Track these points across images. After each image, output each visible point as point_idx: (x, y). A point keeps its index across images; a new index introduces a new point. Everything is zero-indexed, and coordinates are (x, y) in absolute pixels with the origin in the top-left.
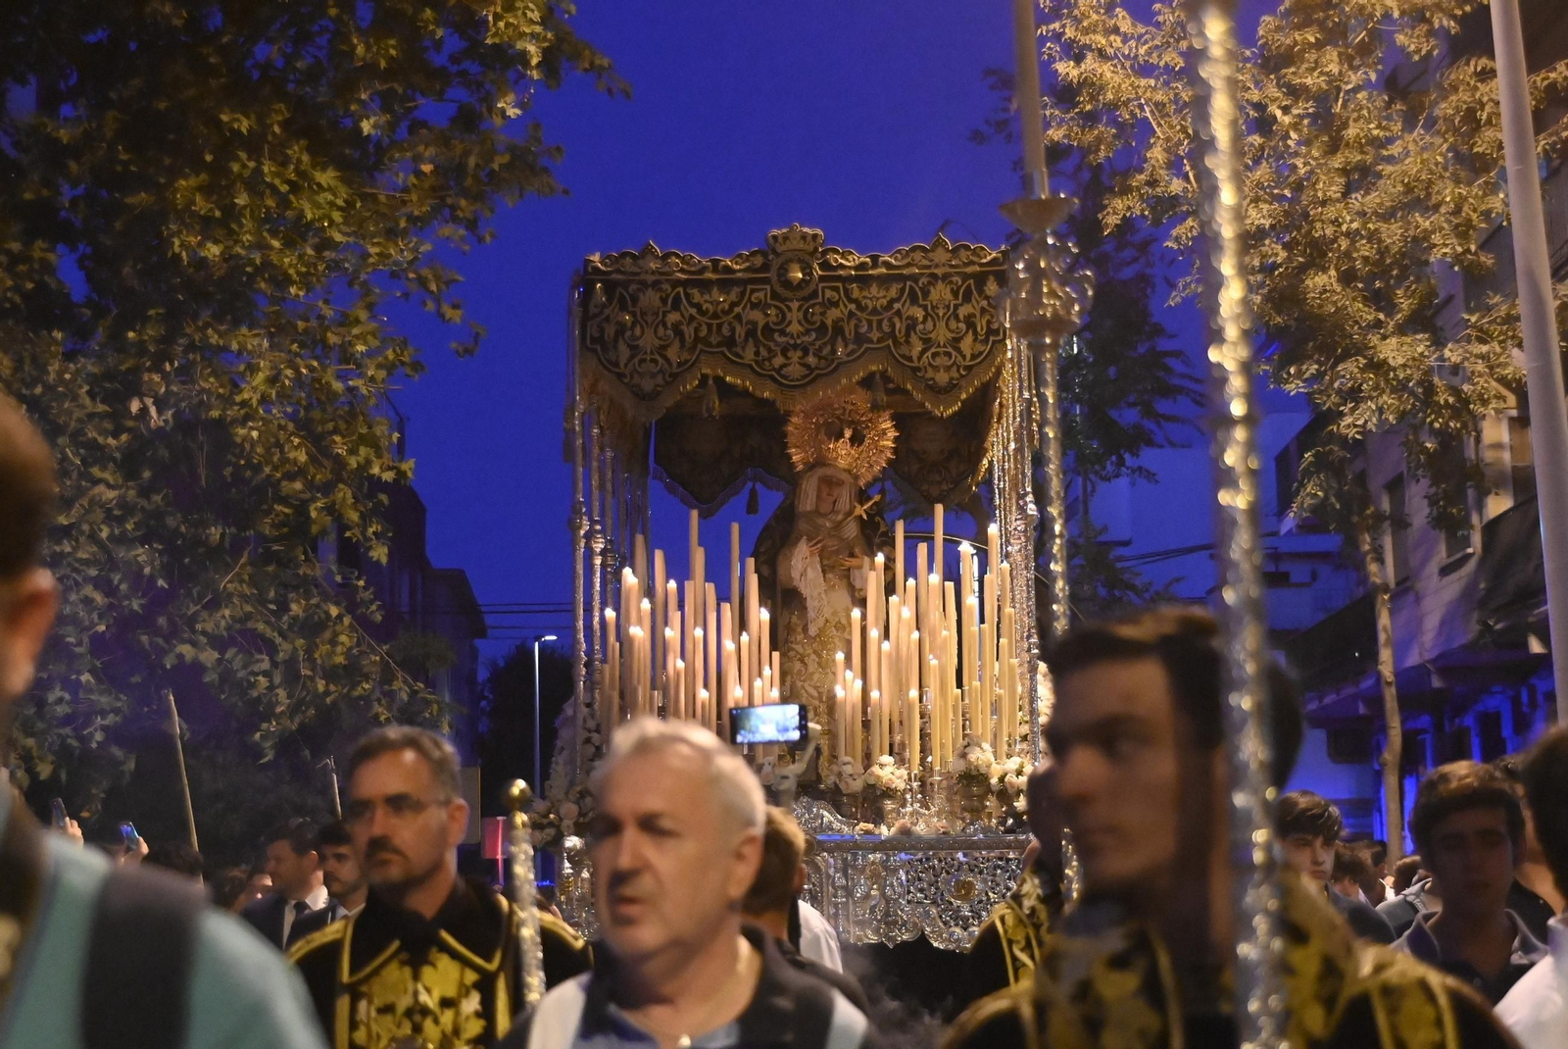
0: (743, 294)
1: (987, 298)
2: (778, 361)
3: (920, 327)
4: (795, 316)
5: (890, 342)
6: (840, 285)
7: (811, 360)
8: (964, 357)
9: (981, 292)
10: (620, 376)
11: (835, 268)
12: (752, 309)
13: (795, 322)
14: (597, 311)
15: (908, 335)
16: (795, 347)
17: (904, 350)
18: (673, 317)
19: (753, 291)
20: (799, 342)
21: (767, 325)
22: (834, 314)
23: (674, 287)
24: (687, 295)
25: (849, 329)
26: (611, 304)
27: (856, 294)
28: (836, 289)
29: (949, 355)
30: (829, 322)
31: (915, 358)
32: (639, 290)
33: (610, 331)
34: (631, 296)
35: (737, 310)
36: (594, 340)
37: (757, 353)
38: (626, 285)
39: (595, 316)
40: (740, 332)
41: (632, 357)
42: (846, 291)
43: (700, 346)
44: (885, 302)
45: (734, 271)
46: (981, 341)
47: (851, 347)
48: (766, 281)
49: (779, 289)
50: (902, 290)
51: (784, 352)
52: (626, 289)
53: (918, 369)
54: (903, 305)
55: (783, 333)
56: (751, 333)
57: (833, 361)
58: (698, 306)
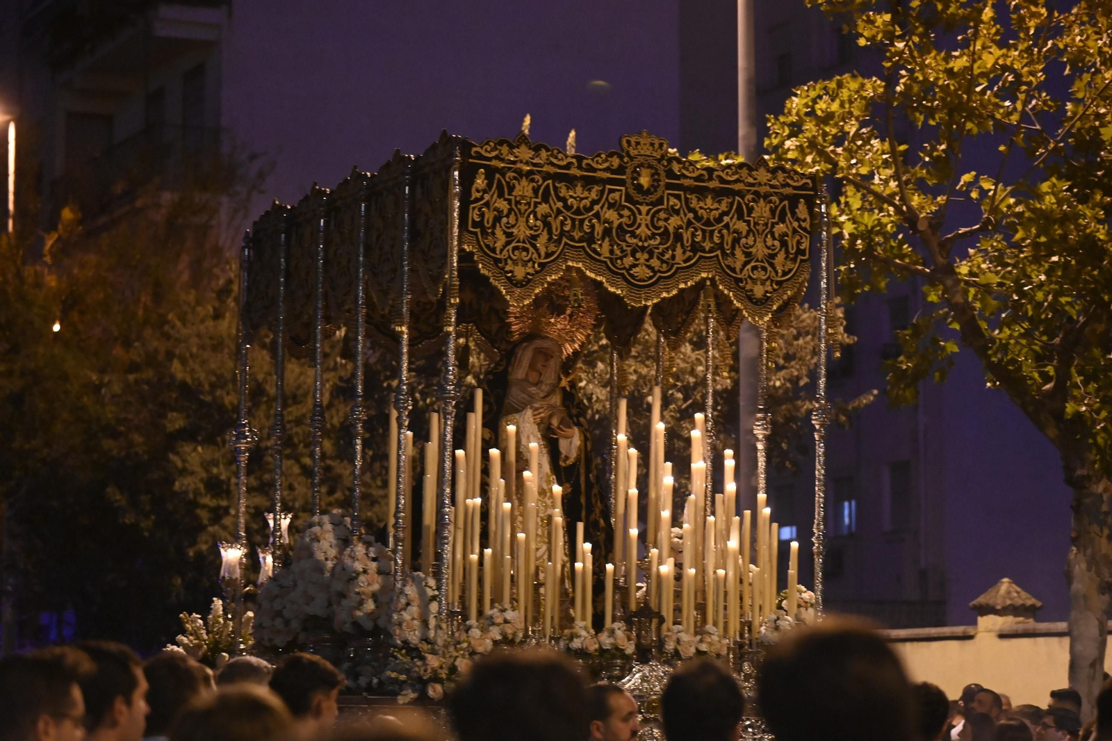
0: (602, 192)
1: (798, 220)
2: (629, 260)
3: (743, 241)
4: (643, 219)
5: (719, 252)
6: (681, 193)
7: (655, 263)
8: (777, 272)
9: (793, 214)
10: (497, 261)
11: (678, 178)
12: (609, 208)
13: (643, 227)
14: (479, 195)
15: (733, 248)
16: (643, 249)
17: (730, 261)
18: (543, 209)
19: (611, 191)
20: (646, 244)
21: (620, 225)
22: (674, 221)
23: (544, 180)
24: (556, 189)
25: (687, 236)
26: (490, 189)
27: (694, 203)
28: (678, 197)
29: (764, 269)
30: (671, 229)
31: (738, 270)
32: (515, 178)
33: (489, 216)
34: (508, 183)
35: (597, 208)
36: (475, 224)
37: (612, 252)
38: (503, 172)
39: (477, 200)
40: (599, 229)
41: (508, 243)
42: (687, 199)
43: (564, 240)
44: (716, 213)
45: (595, 170)
46: (791, 259)
47: (689, 254)
48: (622, 183)
49: (631, 191)
50: (732, 204)
51: (633, 254)
52: (503, 175)
53: (741, 280)
54: (731, 219)
55: (633, 235)
56: (607, 232)
57: (673, 265)
58: (564, 200)
